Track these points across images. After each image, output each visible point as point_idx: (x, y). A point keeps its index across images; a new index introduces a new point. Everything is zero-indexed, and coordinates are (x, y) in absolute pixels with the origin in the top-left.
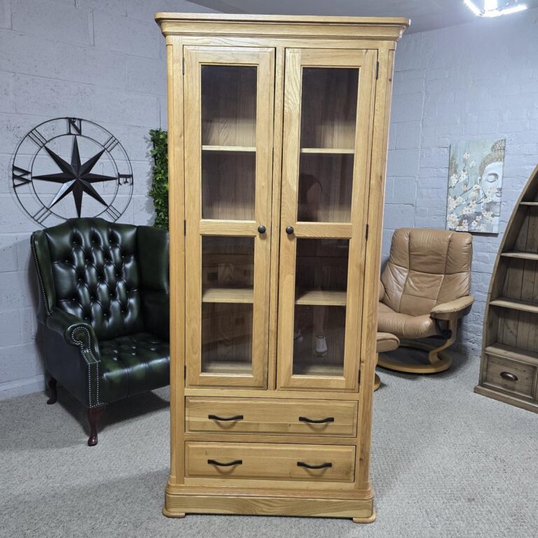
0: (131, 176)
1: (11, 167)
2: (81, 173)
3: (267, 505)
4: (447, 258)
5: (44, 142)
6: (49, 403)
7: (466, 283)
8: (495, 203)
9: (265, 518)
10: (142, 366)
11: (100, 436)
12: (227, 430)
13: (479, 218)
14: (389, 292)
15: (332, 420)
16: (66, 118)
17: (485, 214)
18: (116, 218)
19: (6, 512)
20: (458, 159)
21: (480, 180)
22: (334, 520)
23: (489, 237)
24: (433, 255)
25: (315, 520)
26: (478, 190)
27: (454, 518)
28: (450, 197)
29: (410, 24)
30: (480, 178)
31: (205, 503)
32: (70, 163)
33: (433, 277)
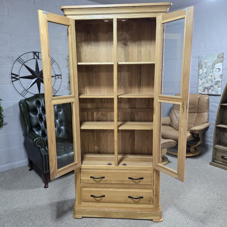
0: (61, 75)
1: (11, 73)
2: (39, 75)
3: (116, 214)
4: (198, 106)
5: (24, 62)
6: (30, 170)
7: (206, 117)
8: (219, 81)
9: (115, 219)
10: (66, 155)
11: (49, 184)
12: (98, 183)
13: (212, 88)
14: (173, 121)
15: (142, 178)
16: (33, 52)
17: (215, 86)
18: (55, 93)
19: (10, 216)
20: (202, 63)
21: (212, 71)
22: (145, 221)
23: (217, 97)
24: (192, 105)
25: (136, 220)
26: (212, 76)
27: (197, 220)
28: (199, 79)
29: (172, 5)
30: (212, 70)
31: (90, 213)
32: (35, 71)
33: (192, 114)
